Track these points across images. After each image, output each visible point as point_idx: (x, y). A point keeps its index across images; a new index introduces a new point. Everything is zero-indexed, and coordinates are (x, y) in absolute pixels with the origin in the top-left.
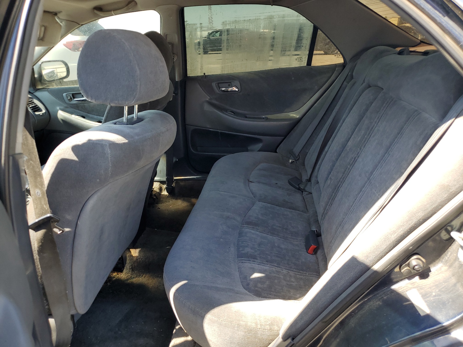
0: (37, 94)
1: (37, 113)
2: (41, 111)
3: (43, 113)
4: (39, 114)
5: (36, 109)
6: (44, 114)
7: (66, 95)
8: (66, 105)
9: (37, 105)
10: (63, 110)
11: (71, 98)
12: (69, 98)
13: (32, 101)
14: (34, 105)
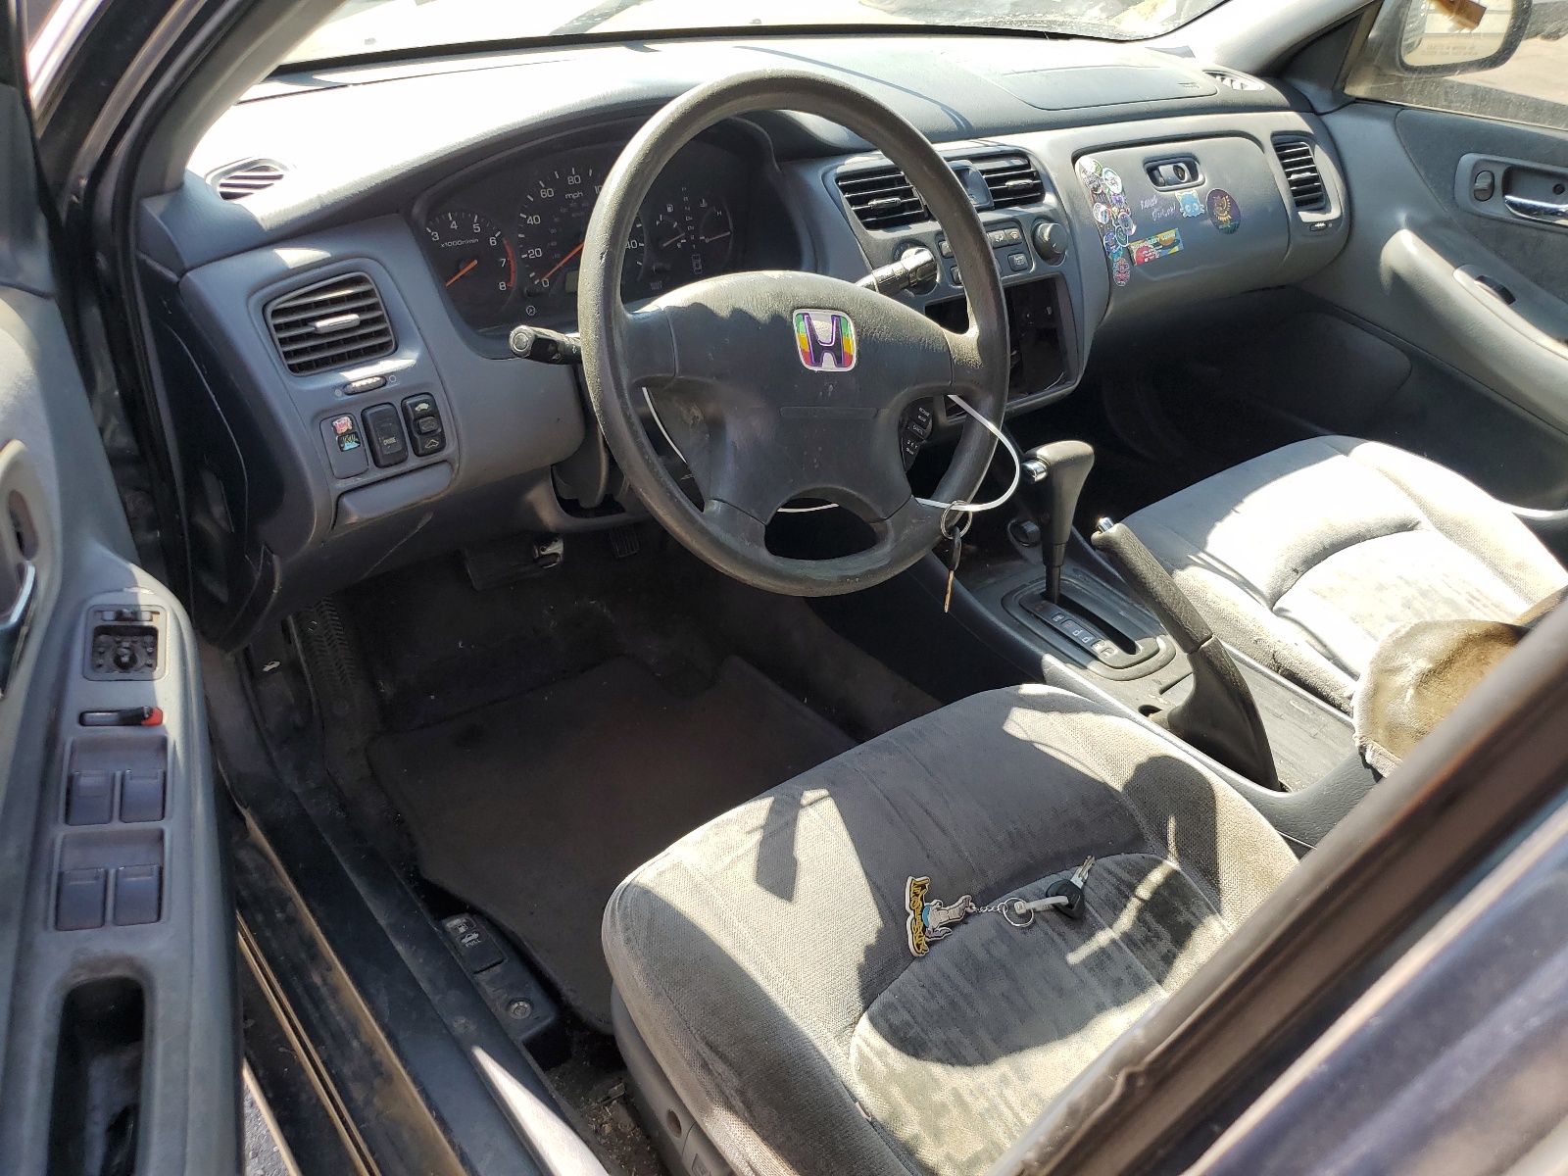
0: (1342, 124)
1: (1306, 216)
2: (1324, 209)
3: (1326, 222)
4: (1313, 224)
5: (1309, 194)
6: (1330, 225)
7: (1476, 165)
8: (1446, 212)
9: (1317, 179)
10: (1423, 232)
11: (1492, 186)
12: (1483, 183)
13: (1306, 153)
14: (1308, 174)
